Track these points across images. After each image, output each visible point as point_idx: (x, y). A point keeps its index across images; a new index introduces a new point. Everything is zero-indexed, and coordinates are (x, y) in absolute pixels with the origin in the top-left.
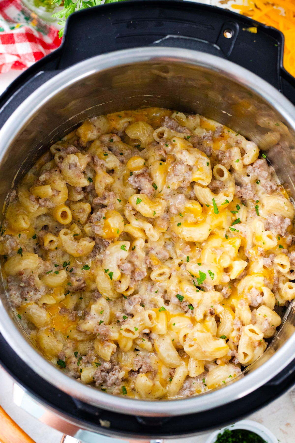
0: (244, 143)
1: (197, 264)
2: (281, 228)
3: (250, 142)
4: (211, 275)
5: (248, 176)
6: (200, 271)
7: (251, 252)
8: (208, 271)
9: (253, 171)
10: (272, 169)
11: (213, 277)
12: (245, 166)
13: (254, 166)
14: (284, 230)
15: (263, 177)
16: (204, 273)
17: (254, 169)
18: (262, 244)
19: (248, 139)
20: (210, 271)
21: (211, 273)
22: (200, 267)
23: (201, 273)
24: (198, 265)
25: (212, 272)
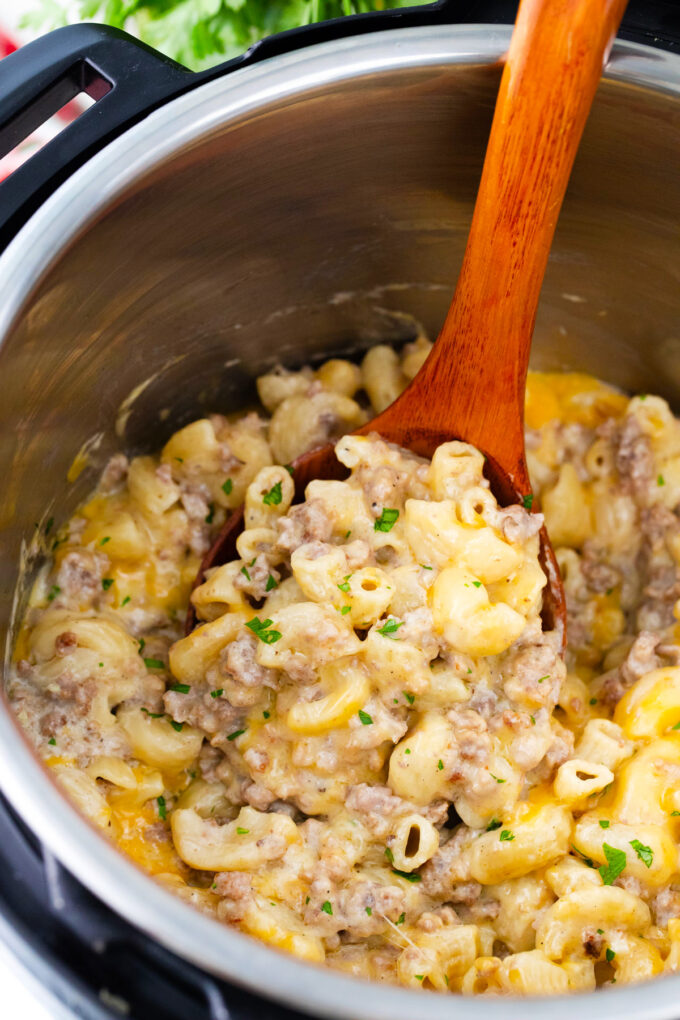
1: (598, 825)
4: (642, 853)
6: (605, 846)
8: (631, 843)
11: (648, 858)
16: (618, 851)
20: (636, 841)
21: (640, 849)
22: (607, 832)
23: (607, 849)
24: (601, 829)
25: (645, 845)
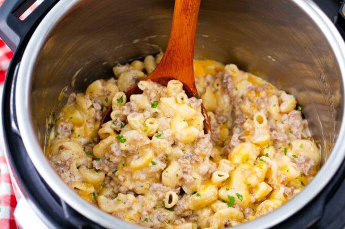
0: (284, 95)
1: (225, 190)
2: (305, 167)
3: (289, 95)
5: (283, 123)
7: (274, 180)
8: (236, 194)
9: (287, 120)
10: (306, 121)
11: (241, 198)
12: (281, 113)
13: (289, 115)
14: (307, 169)
15: (296, 126)
16: (232, 197)
17: (289, 117)
18: (286, 172)
19: (288, 93)
21: (239, 196)
22: (228, 191)
23: (229, 197)
25: (240, 194)
